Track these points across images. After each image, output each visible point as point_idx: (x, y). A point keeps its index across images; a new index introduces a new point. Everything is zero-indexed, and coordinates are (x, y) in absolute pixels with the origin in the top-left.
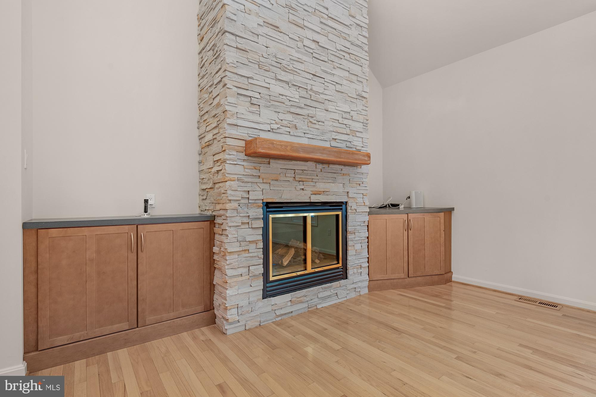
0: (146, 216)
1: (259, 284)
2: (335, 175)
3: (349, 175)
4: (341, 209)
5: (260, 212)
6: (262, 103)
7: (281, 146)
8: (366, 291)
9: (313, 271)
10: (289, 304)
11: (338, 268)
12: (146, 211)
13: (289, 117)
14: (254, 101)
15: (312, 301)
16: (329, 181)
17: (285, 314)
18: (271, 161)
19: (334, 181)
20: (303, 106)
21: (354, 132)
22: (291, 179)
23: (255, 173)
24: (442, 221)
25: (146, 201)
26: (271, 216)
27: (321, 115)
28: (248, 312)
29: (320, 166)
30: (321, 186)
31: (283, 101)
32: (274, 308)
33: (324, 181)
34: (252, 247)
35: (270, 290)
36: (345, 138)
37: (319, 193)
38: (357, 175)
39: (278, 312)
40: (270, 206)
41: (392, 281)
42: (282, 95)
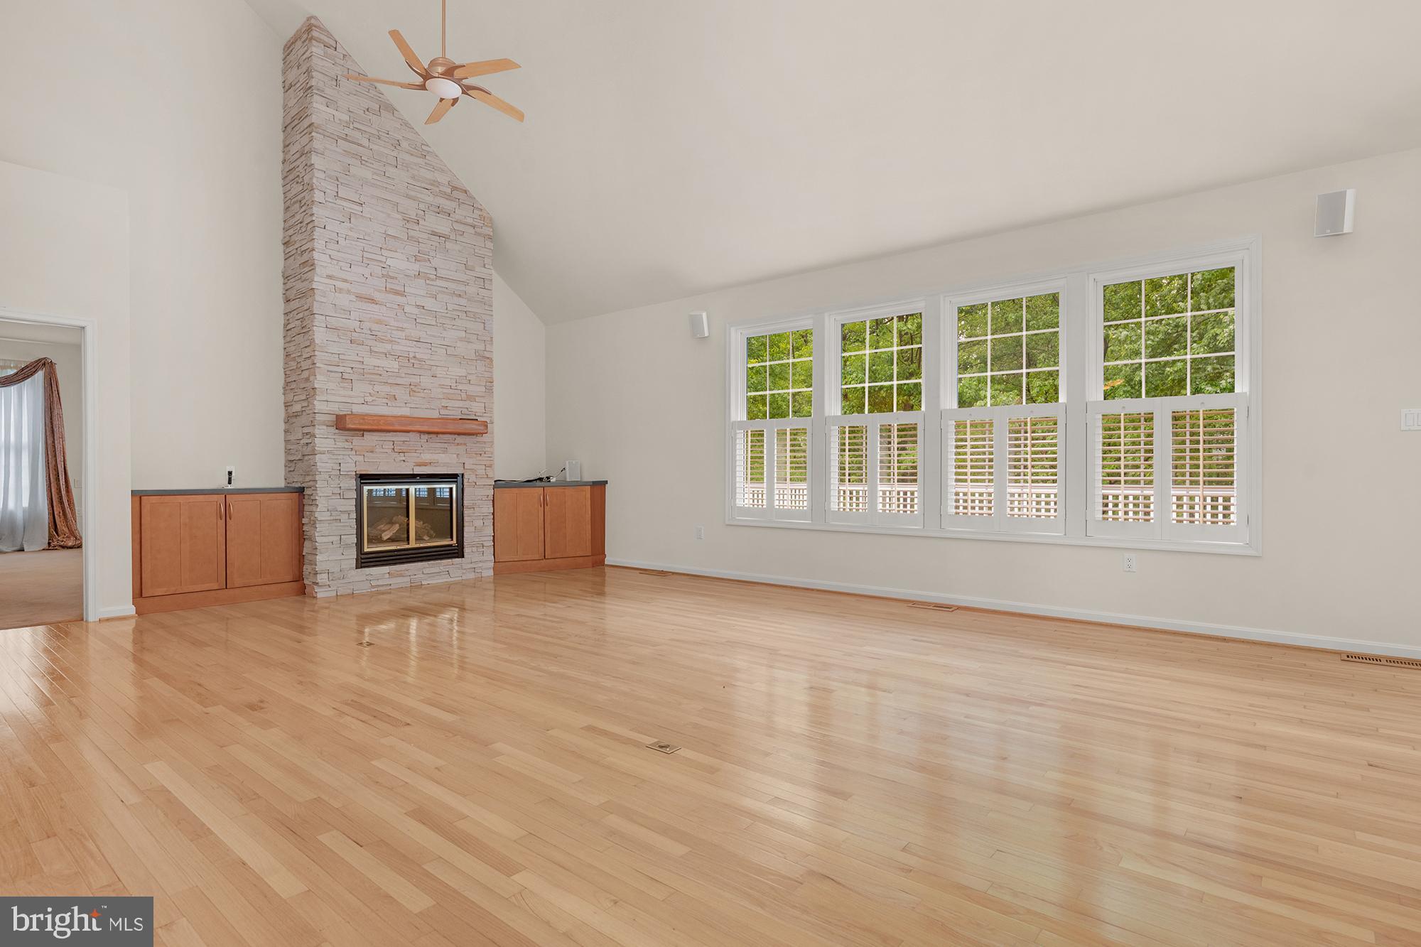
0: (229, 487)
1: (353, 554)
2: (446, 445)
3: (465, 444)
4: (456, 482)
5: (353, 483)
6: (354, 377)
7: (374, 420)
8: (491, 573)
9: (417, 546)
10: (387, 576)
11: (451, 546)
12: (230, 482)
13: (387, 389)
14: (346, 376)
15: (416, 577)
16: (440, 451)
17: (383, 585)
18: (365, 433)
19: (445, 451)
20: (403, 375)
21: (471, 398)
22: (389, 451)
23: (347, 445)
24: (588, 495)
25: (230, 473)
26: (366, 488)
27: (426, 381)
29: (426, 436)
30: (427, 457)
31: (380, 373)
32: (370, 578)
33: (431, 451)
34: (345, 516)
35: (365, 561)
36: (461, 404)
37: (425, 464)
38: (478, 445)
39: (374, 583)
40: (365, 478)
41: (524, 562)
42: (378, 367)
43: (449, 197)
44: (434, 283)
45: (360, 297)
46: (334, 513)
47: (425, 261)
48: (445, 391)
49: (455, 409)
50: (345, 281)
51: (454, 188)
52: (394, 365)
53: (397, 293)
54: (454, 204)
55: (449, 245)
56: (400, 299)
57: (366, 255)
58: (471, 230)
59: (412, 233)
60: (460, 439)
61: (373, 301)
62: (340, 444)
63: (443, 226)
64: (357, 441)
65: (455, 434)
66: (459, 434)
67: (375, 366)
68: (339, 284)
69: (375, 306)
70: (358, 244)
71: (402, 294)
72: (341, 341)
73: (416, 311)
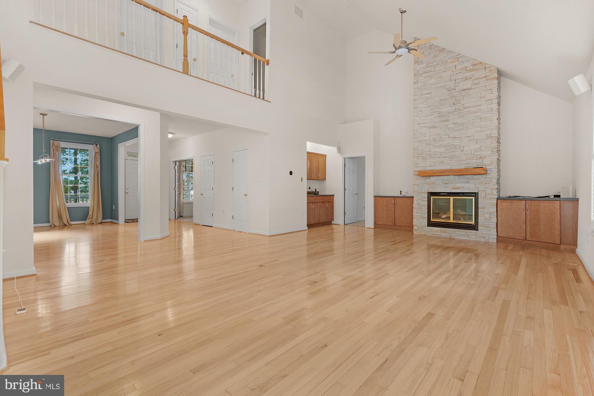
0: (401, 196)
1: (426, 221)
2: (468, 180)
3: (478, 179)
4: (475, 196)
5: (426, 196)
6: (427, 157)
8: (495, 241)
9: (454, 222)
10: (439, 231)
11: (471, 224)
12: (401, 194)
13: (440, 159)
14: (424, 157)
15: (452, 234)
16: (465, 183)
17: (438, 235)
18: (431, 177)
19: (468, 182)
20: (447, 153)
21: (482, 157)
22: (441, 183)
23: (424, 182)
25: (401, 191)
26: (432, 197)
27: (458, 154)
28: (421, 229)
29: (458, 177)
30: (458, 185)
31: (437, 154)
32: (432, 231)
33: (461, 183)
34: (423, 207)
35: (431, 224)
36: (477, 161)
37: (457, 188)
38: (487, 179)
39: (434, 233)
40: (432, 194)
41: (514, 239)
42: (436, 152)
43: (471, 70)
44: (463, 111)
45: (430, 128)
46: (419, 206)
47: (459, 103)
48: (468, 156)
49: (474, 163)
50: (424, 123)
51: (474, 65)
52: (443, 150)
53: (444, 121)
54: (474, 72)
55: (471, 92)
56: (446, 123)
57: (432, 111)
58: (485, 79)
59: (452, 95)
60: (475, 177)
61: (435, 127)
62: (421, 182)
63: (467, 85)
64: (428, 180)
65: (473, 175)
66: (475, 175)
67: (435, 152)
68: (421, 125)
69: (435, 129)
70: (429, 108)
71: (448, 121)
72: (423, 145)
73: (453, 126)
